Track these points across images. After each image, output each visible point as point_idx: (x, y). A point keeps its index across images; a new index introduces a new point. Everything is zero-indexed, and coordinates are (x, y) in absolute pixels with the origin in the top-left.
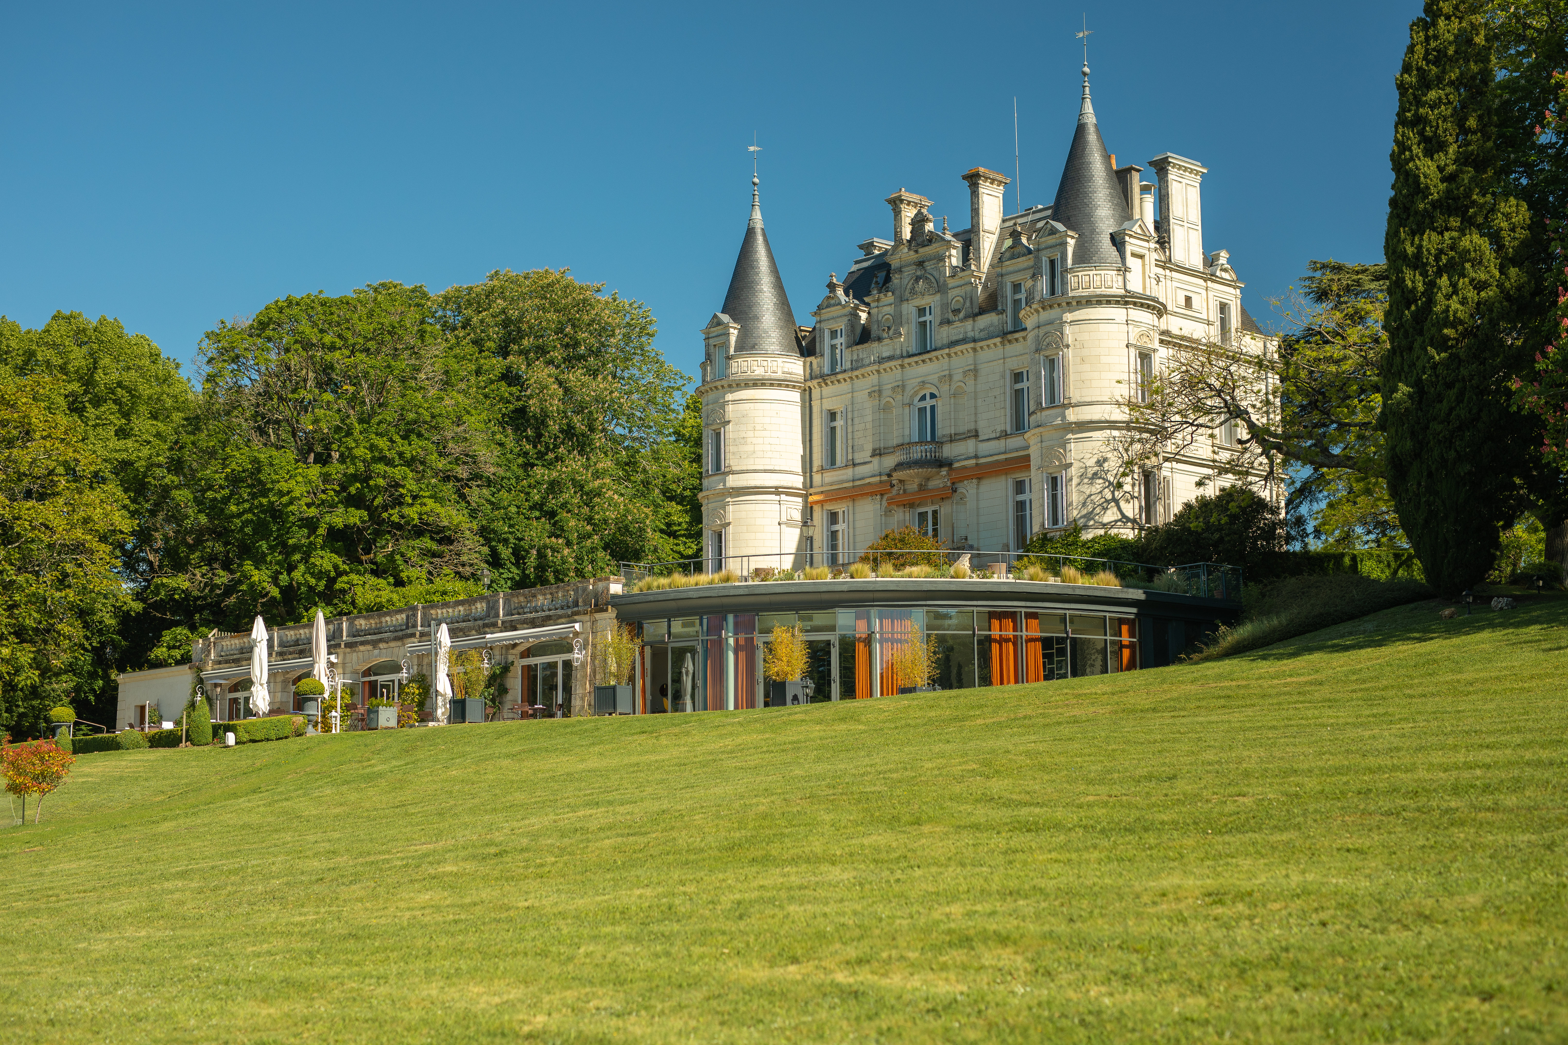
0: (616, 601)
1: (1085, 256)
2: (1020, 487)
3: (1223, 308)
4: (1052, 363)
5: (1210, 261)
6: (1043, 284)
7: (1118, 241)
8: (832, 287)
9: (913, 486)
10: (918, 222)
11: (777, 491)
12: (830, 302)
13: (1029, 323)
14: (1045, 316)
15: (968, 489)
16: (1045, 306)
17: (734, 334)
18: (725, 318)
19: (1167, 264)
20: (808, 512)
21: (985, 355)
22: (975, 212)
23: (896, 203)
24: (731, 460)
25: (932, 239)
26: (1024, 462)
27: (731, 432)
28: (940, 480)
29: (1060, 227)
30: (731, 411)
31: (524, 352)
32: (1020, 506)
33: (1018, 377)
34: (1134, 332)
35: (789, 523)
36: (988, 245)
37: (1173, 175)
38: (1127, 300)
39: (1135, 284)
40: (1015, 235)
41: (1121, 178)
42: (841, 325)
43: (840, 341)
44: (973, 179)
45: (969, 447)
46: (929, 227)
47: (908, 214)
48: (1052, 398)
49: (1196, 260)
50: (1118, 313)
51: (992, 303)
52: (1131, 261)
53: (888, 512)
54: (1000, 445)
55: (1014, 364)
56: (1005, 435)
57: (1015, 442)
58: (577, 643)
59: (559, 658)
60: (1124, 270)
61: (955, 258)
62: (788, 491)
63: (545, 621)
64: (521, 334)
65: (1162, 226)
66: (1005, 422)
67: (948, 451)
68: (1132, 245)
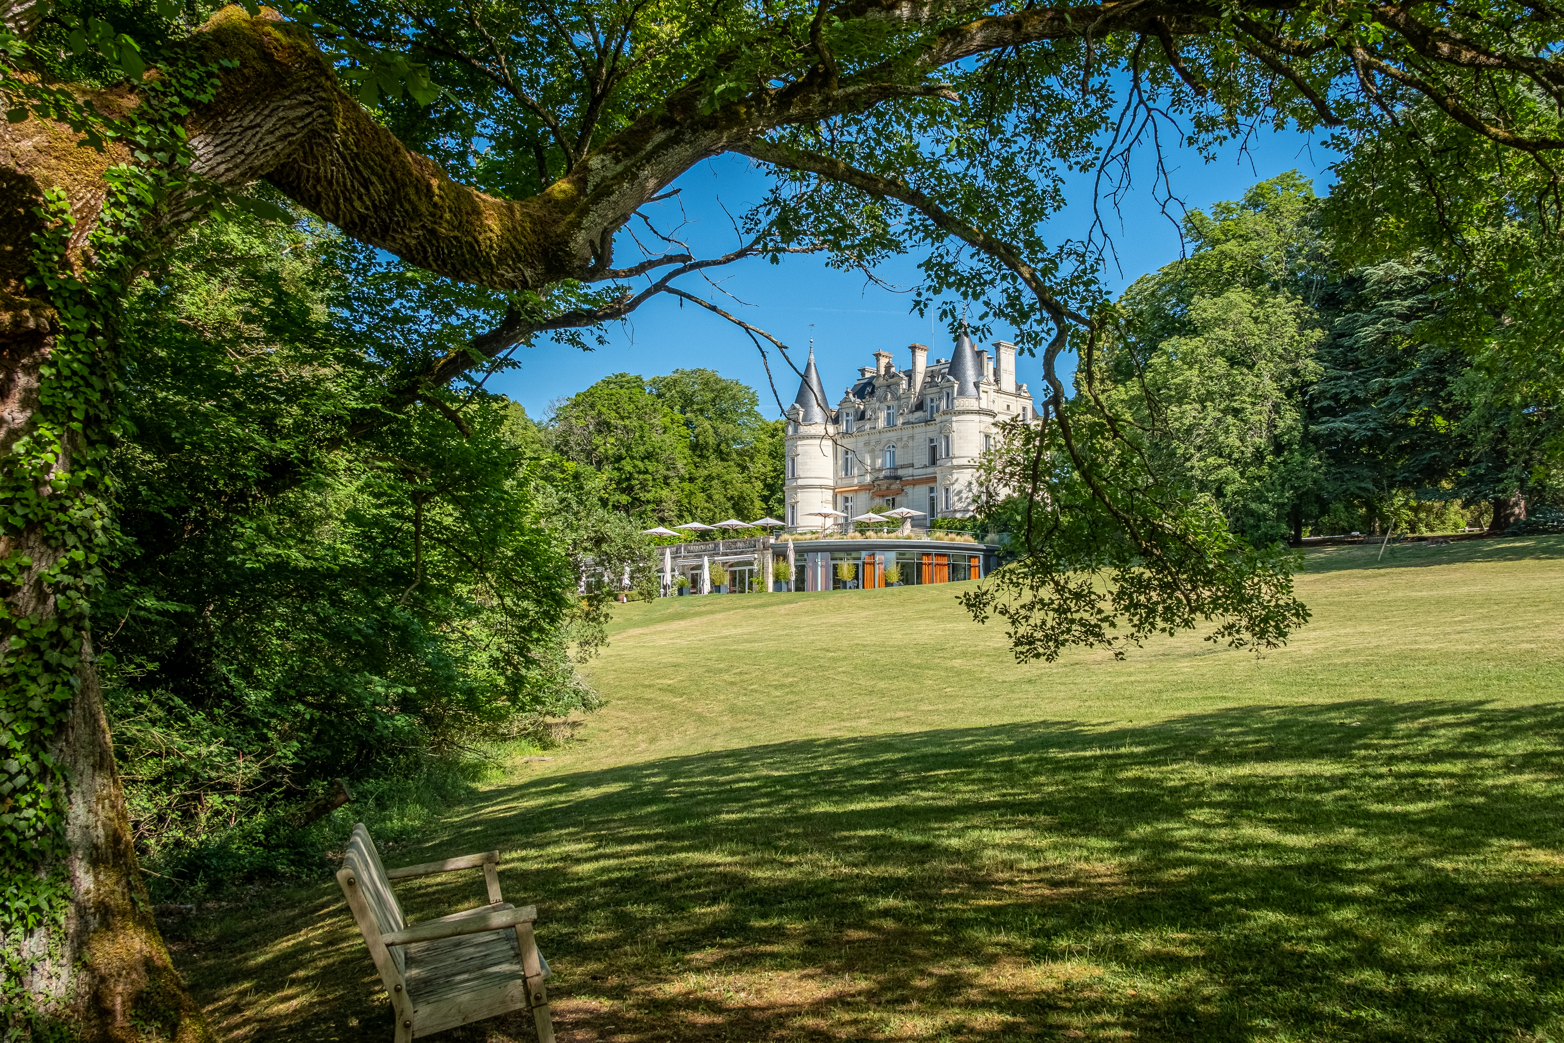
0: (772, 546)
1: (962, 392)
2: (932, 490)
3: (1024, 409)
4: (947, 438)
5: (1019, 388)
6: (943, 405)
7: (977, 385)
8: (847, 393)
9: (884, 488)
10: (888, 367)
11: (821, 487)
12: (846, 400)
13: (938, 420)
14: (944, 418)
15: (909, 489)
16: (945, 413)
17: (801, 414)
18: (797, 406)
19: (999, 391)
20: (835, 496)
21: (917, 430)
22: (914, 363)
23: (878, 356)
24: (799, 472)
25: (894, 376)
26: (934, 479)
27: (799, 460)
28: (896, 486)
29: (951, 378)
30: (800, 450)
31: (693, 411)
32: (932, 499)
33: (932, 441)
34: (983, 426)
35: (827, 502)
36: (919, 379)
37: (1002, 350)
38: (980, 412)
39: (984, 405)
40: (932, 377)
41: (979, 354)
42: (851, 411)
43: (851, 418)
44: (913, 349)
45: (910, 471)
46: (893, 370)
47: (883, 362)
48: (948, 454)
49: (1012, 388)
50: (976, 418)
51: (920, 406)
52: (982, 395)
53: (872, 499)
54: (924, 471)
55: (931, 435)
56: (925, 467)
57: (930, 470)
58: (756, 563)
59: (747, 568)
60: (979, 398)
61: (904, 385)
62: (826, 487)
63: (741, 553)
64: (692, 403)
65: (996, 372)
66: (926, 460)
67: (900, 472)
68: (983, 387)
